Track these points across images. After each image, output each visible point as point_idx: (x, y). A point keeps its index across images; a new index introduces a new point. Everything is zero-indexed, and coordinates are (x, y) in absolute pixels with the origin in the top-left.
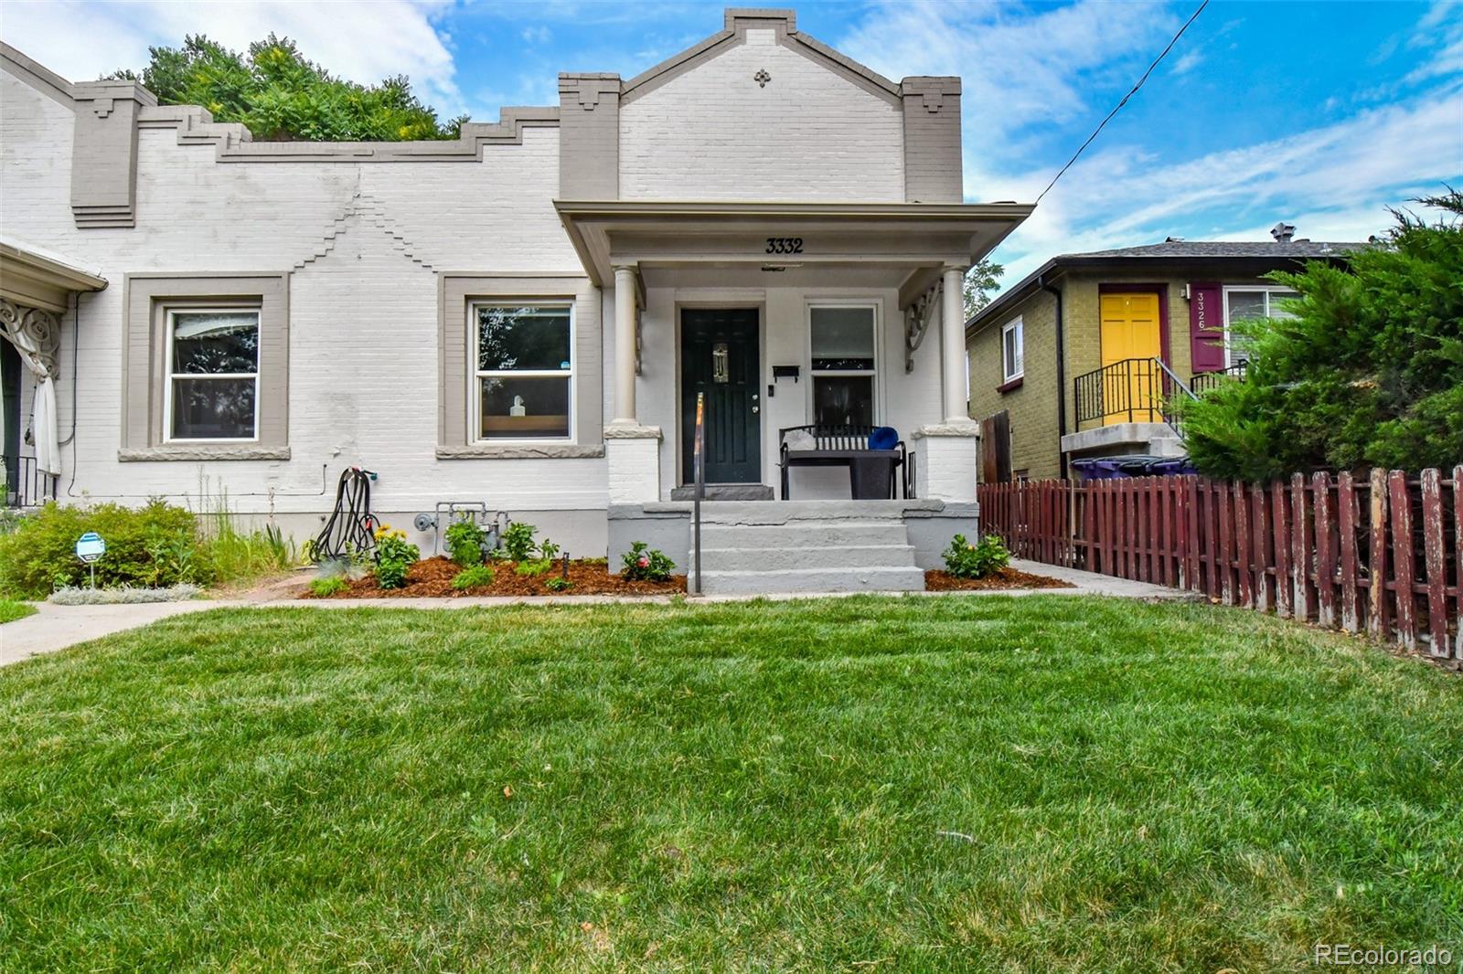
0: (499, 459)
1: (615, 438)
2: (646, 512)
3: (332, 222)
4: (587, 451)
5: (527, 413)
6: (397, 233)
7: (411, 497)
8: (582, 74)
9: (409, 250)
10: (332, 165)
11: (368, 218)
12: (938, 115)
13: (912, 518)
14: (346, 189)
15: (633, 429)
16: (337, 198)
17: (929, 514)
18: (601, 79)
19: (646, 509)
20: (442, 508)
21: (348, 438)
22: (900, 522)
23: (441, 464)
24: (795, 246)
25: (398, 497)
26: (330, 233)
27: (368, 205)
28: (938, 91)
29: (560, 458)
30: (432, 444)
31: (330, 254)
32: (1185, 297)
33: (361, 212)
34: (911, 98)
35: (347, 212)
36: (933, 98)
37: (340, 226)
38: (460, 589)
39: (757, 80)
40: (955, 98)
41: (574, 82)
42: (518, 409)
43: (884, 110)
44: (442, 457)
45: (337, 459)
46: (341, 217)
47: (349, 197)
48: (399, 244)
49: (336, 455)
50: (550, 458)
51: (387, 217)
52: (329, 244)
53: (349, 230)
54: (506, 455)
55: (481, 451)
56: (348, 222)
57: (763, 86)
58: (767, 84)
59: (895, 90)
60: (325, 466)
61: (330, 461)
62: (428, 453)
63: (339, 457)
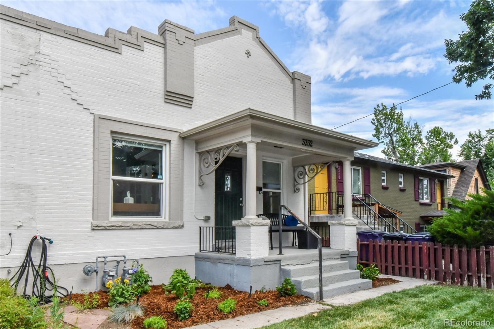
0: (130, 229)
1: (254, 226)
2: (265, 262)
3: (19, 66)
4: (176, 225)
6: (67, 83)
7: (74, 254)
8: (177, 24)
9: (74, 96)
10: (19, 26)
11: (45, 69)
12: (305, 90)
13: (343, 257)
14: (29, 45)
16: (23, 49)
17: (346, 256)
18: (186, 30)
19: (265, 260)
20: (99, 260)
21: (29, 215)
22: (339, 260)
23: (94, 233)
24: (310, 143)
25: (65, 254)
26: (17, 72)
27: (46, 61)
28: (305, 80)
29: (163, 228)
30: (88, 220)
31: (15, 87)
32: (336, 167)
33: (41, 63)
34: (297, 80)
35: (30, 61)
36: (303, 81)
37: (24, 69)
39: (246, 54)
40: (309, 84)
41: (173, 27)
42: (129, 200)
43: (287, 81)
44: (96, 228)
45: (20, 230)
46: (26, 63)
47: (32, 51)
48: (68, 91)
49: (19, 227)
50: (158, 228)
51: (60, 71)
52: (15, 80)
53: (30, 74)
54: (134, 227)
55: (120, 224)
56: (30, 68)
57: (248, 57)
58: (250, 56)
59: (291, 75)
60: (10, 234)
61: (14, 231)
62: (86, 226)
63: (21, 228)
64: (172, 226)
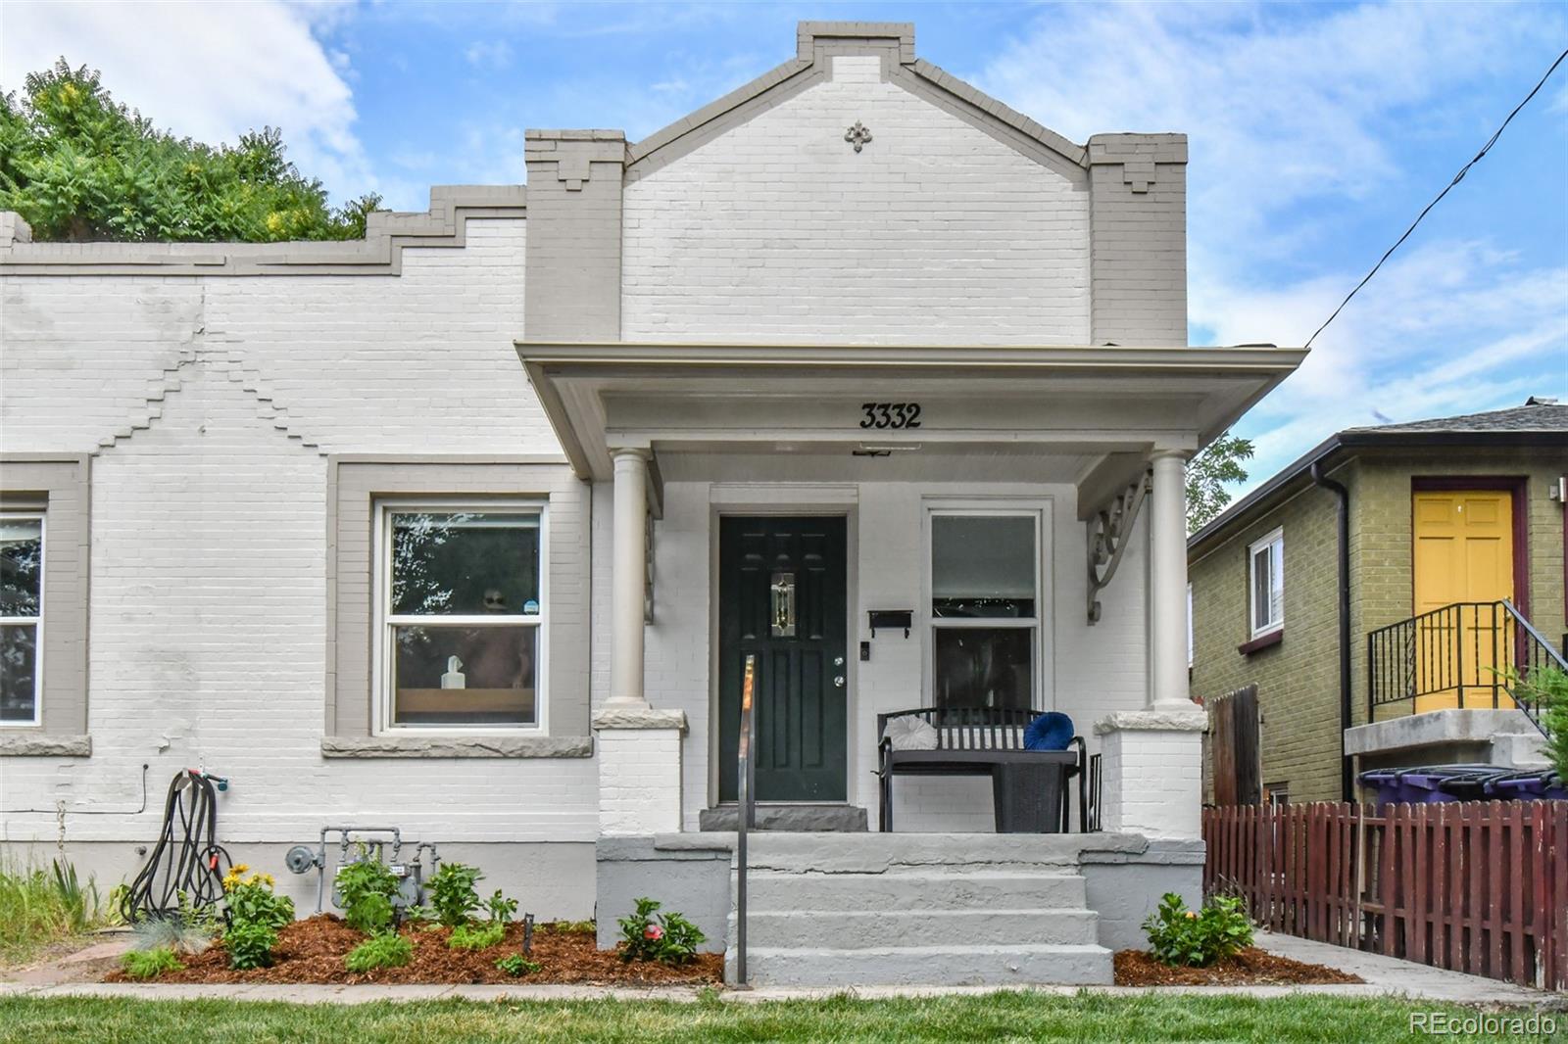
0: (422, 758)
1: (610, 728)
2: (657, 849)
3: (159, 374)
4: (564, 747)
5: (468, 685)
6: (264, 391)
7: (281, 819)
8: (563, 133)
9: (281, 419)
10: (161, 280)
11: (215, 366)
12: (1149, 197)
13: (1094, 864)
14: (181, 320)
15: (640, 714)
16: (168, 334)
17: (1122, 859)
18: (594, 141)
19: (658, 844)
20: (331, 836)
21: (184, 723)
22: (1074, 871)
23: (329, 767)
24: (908, 416)
25: (260, 819)
26: (155, 391)
27: (217, 346)
28: (1149, 158)
29: (521, 757)
30: (315, 733)
31: (155, 426)
32: (1557, 499)
33: (206, 357)
34: (1104, 169)
35: (184, 358)
36: (1140, 169)
37: (172, 380)
38: (358, 971)
39: (849, 140)
40: (1175, 168)
41: (549, 145)
42: (453, 678)
43: (1058, 188)
44: (331, 755)
45: (165, 756)
46: (174, 366)
47: (186, 333)
48: (266, 409)
49: (163, 750)
50: (505, 757)
51: (246, 365)
52: (154, 410)
53: (186, 387)
54: (434, 753)
55: (394, 745)
56: (185, 373)
57: (858, 150)
58: (865, 146)
59: (1077, 157)
60: (146, 767)
61: (153, 759)
62: (310, 748)
63: (168, 753)
64: (549, 750)
